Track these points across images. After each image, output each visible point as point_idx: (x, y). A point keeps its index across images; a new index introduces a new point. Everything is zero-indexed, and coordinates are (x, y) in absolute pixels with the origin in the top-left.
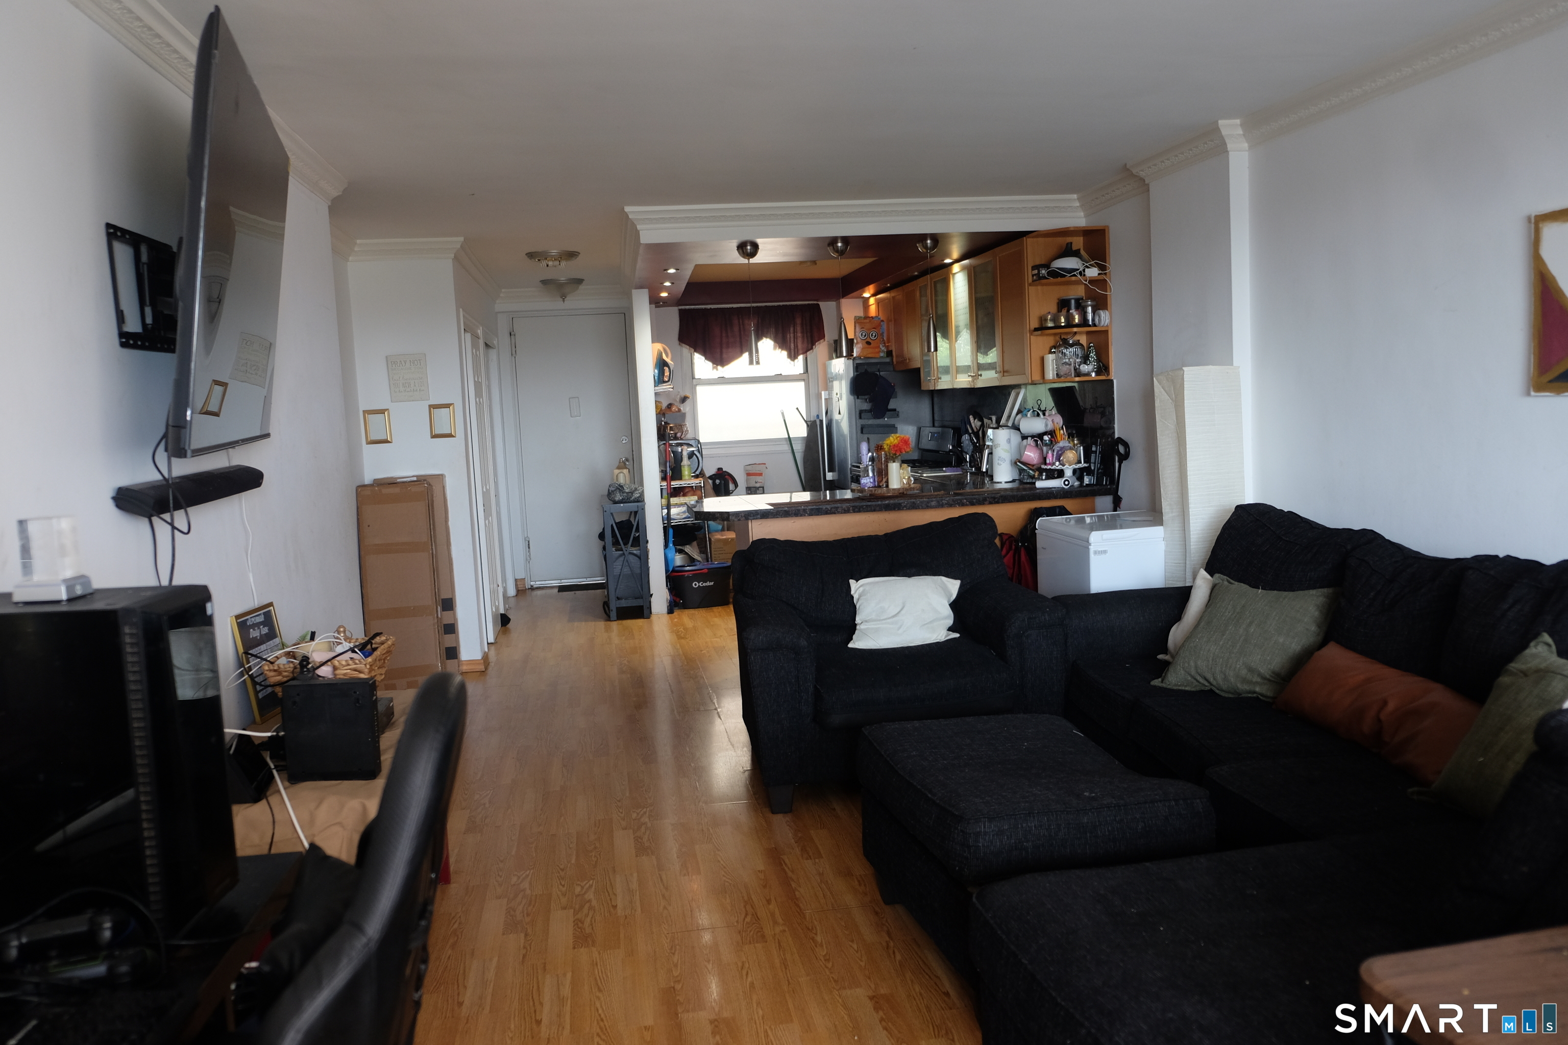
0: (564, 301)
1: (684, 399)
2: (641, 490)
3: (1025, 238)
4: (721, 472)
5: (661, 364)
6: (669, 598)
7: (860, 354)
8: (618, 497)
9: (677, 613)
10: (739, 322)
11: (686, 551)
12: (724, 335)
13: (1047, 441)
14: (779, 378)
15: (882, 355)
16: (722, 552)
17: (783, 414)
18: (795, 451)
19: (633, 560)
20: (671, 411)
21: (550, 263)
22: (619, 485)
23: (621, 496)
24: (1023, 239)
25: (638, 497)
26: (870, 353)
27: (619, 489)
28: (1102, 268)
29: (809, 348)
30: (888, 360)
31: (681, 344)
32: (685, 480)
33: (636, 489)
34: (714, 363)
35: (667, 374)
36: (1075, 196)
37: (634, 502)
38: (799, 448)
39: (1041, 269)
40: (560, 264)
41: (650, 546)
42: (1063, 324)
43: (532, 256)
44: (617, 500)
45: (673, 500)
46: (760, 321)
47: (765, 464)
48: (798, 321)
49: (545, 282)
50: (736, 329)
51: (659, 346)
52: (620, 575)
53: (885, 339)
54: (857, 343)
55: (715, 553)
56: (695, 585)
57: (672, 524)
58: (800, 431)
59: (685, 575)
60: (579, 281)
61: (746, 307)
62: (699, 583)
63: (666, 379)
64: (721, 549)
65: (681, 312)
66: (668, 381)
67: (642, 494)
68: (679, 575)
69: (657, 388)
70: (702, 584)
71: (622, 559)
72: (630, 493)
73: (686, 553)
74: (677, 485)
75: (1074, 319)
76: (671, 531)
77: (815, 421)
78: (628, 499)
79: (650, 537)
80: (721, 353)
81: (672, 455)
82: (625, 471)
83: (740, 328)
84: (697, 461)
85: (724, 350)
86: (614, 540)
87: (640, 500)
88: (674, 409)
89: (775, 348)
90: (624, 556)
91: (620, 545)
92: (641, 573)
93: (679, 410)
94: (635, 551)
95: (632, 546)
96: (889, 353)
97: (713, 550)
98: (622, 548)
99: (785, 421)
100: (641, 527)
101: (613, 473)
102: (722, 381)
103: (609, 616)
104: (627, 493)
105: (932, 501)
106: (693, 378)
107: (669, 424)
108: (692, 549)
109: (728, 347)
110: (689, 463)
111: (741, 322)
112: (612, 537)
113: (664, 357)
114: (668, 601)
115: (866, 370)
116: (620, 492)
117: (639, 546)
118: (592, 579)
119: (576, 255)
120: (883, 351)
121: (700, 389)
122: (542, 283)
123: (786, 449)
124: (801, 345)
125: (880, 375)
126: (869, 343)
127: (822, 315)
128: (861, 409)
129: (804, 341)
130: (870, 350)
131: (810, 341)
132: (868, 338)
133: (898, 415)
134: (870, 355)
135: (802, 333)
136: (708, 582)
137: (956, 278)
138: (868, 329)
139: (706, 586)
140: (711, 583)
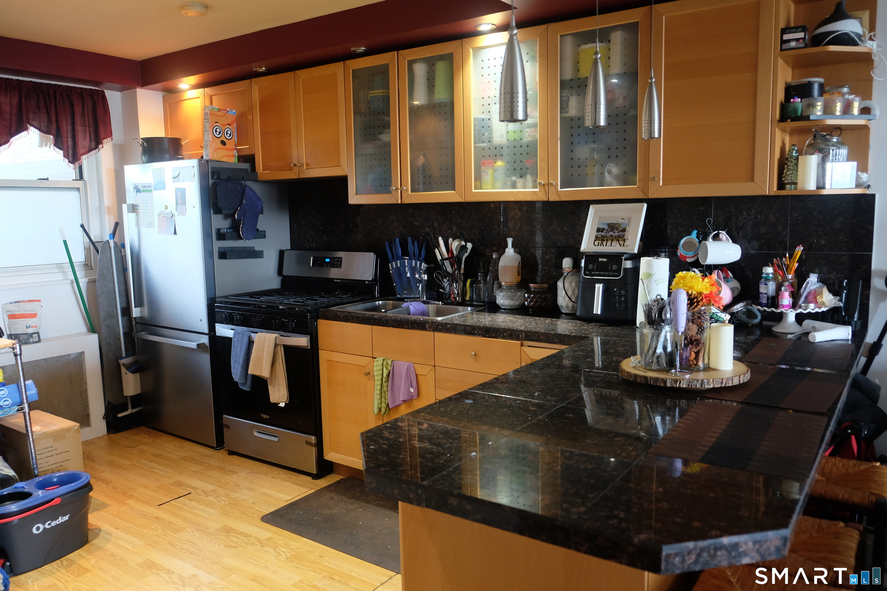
7: (214, 156)
14: (43, 185)
15: (234, 159)
17: (65, 242)
26: (224, 156)
29: (93, 147)
39: (806, 32)
42: (838, 114)
47: (38, 301)
48: (78, 109)
53: (236, 140)
54: (210, 141)
56: (38, 529)
59: (15, 520)
62: (44, 525)
68: (6, 523)
70: (49, 524)
75: (853, 108)
77: (108, 241)
115: (229, 177)
123: (62, 279)
124: (83, 142)
125: (246, 185)
126: (223, 143)
127: (108, 105)
128: (220, 228)
129: (85, 137)
130: (225, 153)
131: (93, 138)
132: (223, 137)
133: (264, 236)
134: (224, 159)
135: (84, 125)
136: (60, 517)
137: (486, 54)
138: (223, 125)
139: (57, 525)
140: (64, 517)
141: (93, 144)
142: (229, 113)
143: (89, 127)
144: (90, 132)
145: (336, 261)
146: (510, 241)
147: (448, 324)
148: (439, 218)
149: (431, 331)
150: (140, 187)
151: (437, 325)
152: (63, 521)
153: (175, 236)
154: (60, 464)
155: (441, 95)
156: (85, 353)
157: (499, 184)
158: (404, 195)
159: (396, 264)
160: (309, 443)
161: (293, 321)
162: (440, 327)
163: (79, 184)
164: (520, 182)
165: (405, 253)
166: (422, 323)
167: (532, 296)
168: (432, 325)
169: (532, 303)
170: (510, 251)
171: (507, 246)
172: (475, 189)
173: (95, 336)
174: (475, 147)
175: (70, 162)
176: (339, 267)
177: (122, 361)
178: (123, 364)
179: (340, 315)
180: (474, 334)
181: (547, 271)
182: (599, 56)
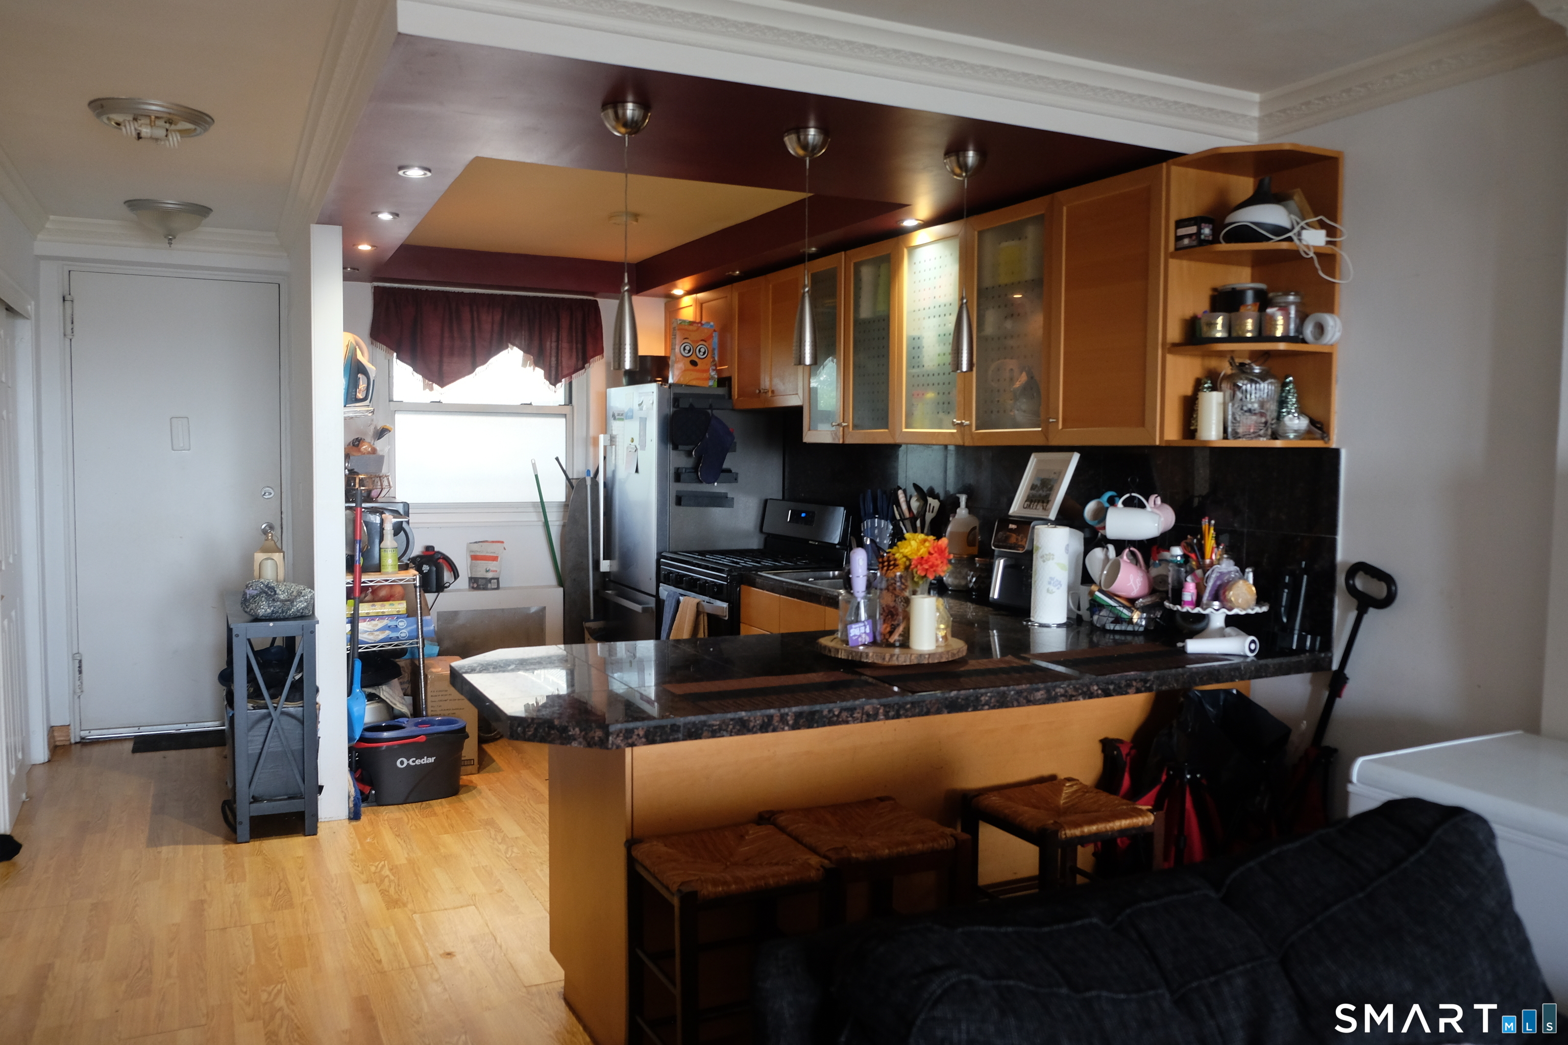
0: (170, 244)
1: (381, 433)
2: (309, 596)
3: (1164, 165)
4: (433, 553)
5: (354, 370)
6: (353, 790)
7: (679, 379)
8: (264, 609)
9: (367, 813)
10: (472, 318)
11: (382, 696)
12: (446, 335)
13: (1179, 558)
14: (527, 410)
15: (711, 383)
16: (446, 698)
17: (534, 465)
18: (550, 523)
19: (290, 725)
20: (359, 451)
21: (146, 131)
22: (267, 586)
23: (269, 607)
24: (1162, 167)
25: (303, 609)
26: (694, 379)
27: (266, 593)
28: (1332, 232)
29: (579, 367)
30: (721, 391)
31: (374, 342)
32: (387, 573)
33: (300, 594)
34: (425, 376)
35: (362, 385)
36: (1256, 97)
37: (295, 618)
38: (555, 520)
39: (1203, 225)
40: (166, 136)
41: (320, 699)
42: (1249, 335)
43: (102, 106)
44: (261, 614)
45: (364, 609)
46: (505, 318)
47: (502, 542)
48: (565, 323)
49: (133, 204)
50: (467, 327)
51: (350, 337)
52: (261, 753)
53: (716, 359)
54: (676, 362)
55: (434, 699)
56: (402, 763)
57: (360, 651)
58: (557, 492)
59: (382, 747)
60: (203, 211)
61: (484, 294)
62: (408, 760)
63: (360, 396)
64: (444, 693)
65: (377, 292)
66: (365, 399)
67: (311, 604)
68: (372, 748)
69: (347, 409)
70: (414, 762)
71: (266, 723)
72: (288, 601)
73: (381, 700)
74: (371, 581)
75: (1274, 326)
76: (358, 665)
77: (585, 478)
78: (283, 612)
79: (321, 680)
80: (441, 362)
81: (365, 528)
82: (277, 557)
83: (473, 327)
84: (405, 539)
85: (445, 360)
86: (252, 690)
87: (307, 616)
88: (365, 447)
89: (524, 365)
90: (269, 720)
91: (264, 699)
92: (303, 749)
93: (374, 451)
94: (292, 708)
95: (287, 700)
96: (725, 382)
97: (429, 694)
98: (266, 704)
99: (536, 476)
100: (307, 664)
101: (251, 560)
102: (437, 408)
103: (234, 829)
104: (282, 601)
105: (1038, 690)
106: (391, 400)
107: (358, 474)
108: (391, 692)
109: (452, 354)
110: (395, 545)
111: (475, 315)
112: (248, 682)
113: (360, 356)
114: (352, 799)
115: (691, 405)
116: (267, 600)
117: (302, 699)
118: (197, 724)
119: (206, 122)
120: (712, 378)
121: (400, 418)
122: (129, 206)
123: (536, 520)
124: (567, 361)
125: (713, 415)
126: (694, 363)
127: (601, 317)
128: (678, 467)
129: (571, 356)
130: (695, 375)
131: (580, 356)
132: (694, 355)
133: (736, 480)
134: (694, 383)
135: (570, 342)
136: (425, 757)
137: (920, 254)
138: (694, 341)
139: (421, 764)
140: (430, 759)
141: (580, 363)
142: (705, 326)
143: (577, 344)
144: (577, 348)
146: (963, 498)
150: (616, 415)
152: (428, 762)
153: (637, 474)
154: (453, 712)
155: (881, 308)
156: (547, 608)
157: (927, 422)
159: (867, 524)
163: (567, 410)
165: (876, 511)
170: (962, 512)
172: (906, 428)
173: (561, 589)
174: (907, 373)
175: (551, 383)
176: (811, 524)
177: (588, 624)
178: (589, 629)
182: (807, 289)
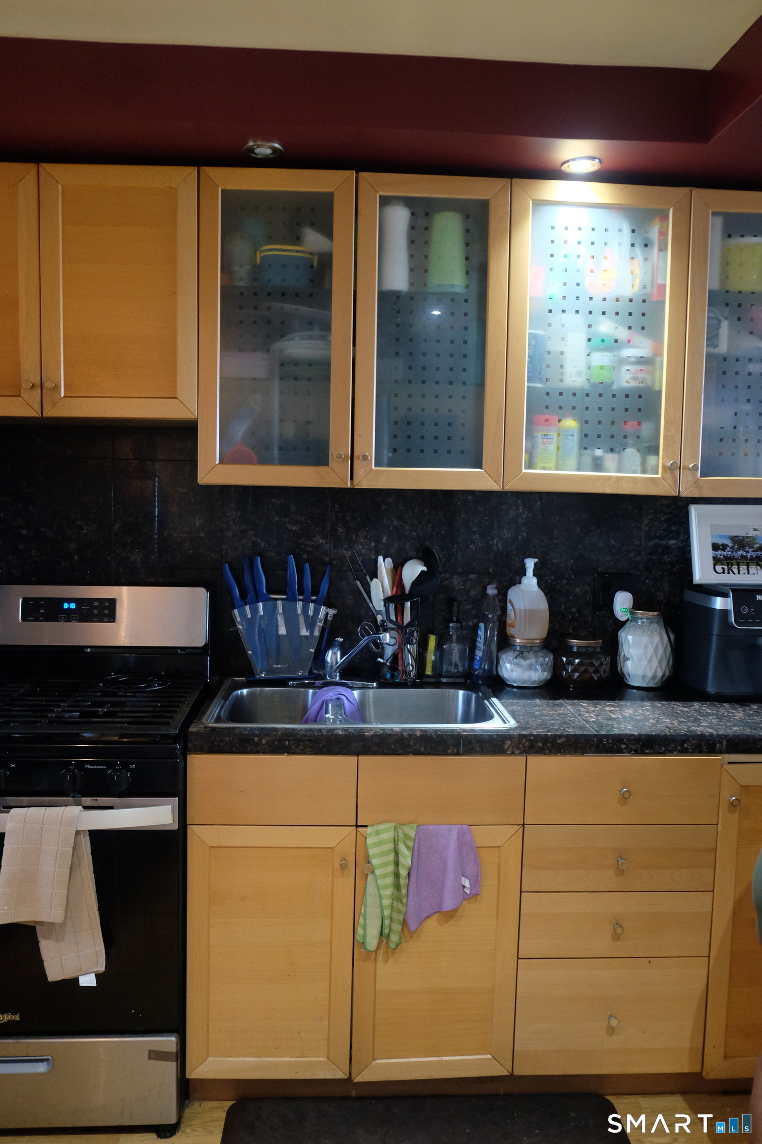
137: (560, 216)
145: (96, 608)
146: (530, 564)
147: (560, 736)
148: (349, 518)
149: (519, 755)
151: (531, 742)
157: (572, 461)
158: (359, 471)
159: (255, 611)
160: (156, 1055)
161: (126, 766)
162: (540, 744)
164: (610, 460)
166: (494, 740)
167: (577, 661)
168: (520, 742)
169: (577, 674)
170: (530, 581)
171: (524, 573)
172: (528, 467)
174: (529, 388)
176: (112, 620)
179: (261, 740)
180: (620, 751)
181: (577, 615)
